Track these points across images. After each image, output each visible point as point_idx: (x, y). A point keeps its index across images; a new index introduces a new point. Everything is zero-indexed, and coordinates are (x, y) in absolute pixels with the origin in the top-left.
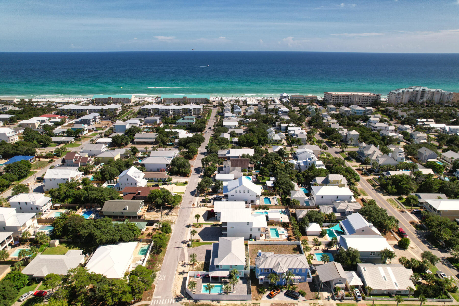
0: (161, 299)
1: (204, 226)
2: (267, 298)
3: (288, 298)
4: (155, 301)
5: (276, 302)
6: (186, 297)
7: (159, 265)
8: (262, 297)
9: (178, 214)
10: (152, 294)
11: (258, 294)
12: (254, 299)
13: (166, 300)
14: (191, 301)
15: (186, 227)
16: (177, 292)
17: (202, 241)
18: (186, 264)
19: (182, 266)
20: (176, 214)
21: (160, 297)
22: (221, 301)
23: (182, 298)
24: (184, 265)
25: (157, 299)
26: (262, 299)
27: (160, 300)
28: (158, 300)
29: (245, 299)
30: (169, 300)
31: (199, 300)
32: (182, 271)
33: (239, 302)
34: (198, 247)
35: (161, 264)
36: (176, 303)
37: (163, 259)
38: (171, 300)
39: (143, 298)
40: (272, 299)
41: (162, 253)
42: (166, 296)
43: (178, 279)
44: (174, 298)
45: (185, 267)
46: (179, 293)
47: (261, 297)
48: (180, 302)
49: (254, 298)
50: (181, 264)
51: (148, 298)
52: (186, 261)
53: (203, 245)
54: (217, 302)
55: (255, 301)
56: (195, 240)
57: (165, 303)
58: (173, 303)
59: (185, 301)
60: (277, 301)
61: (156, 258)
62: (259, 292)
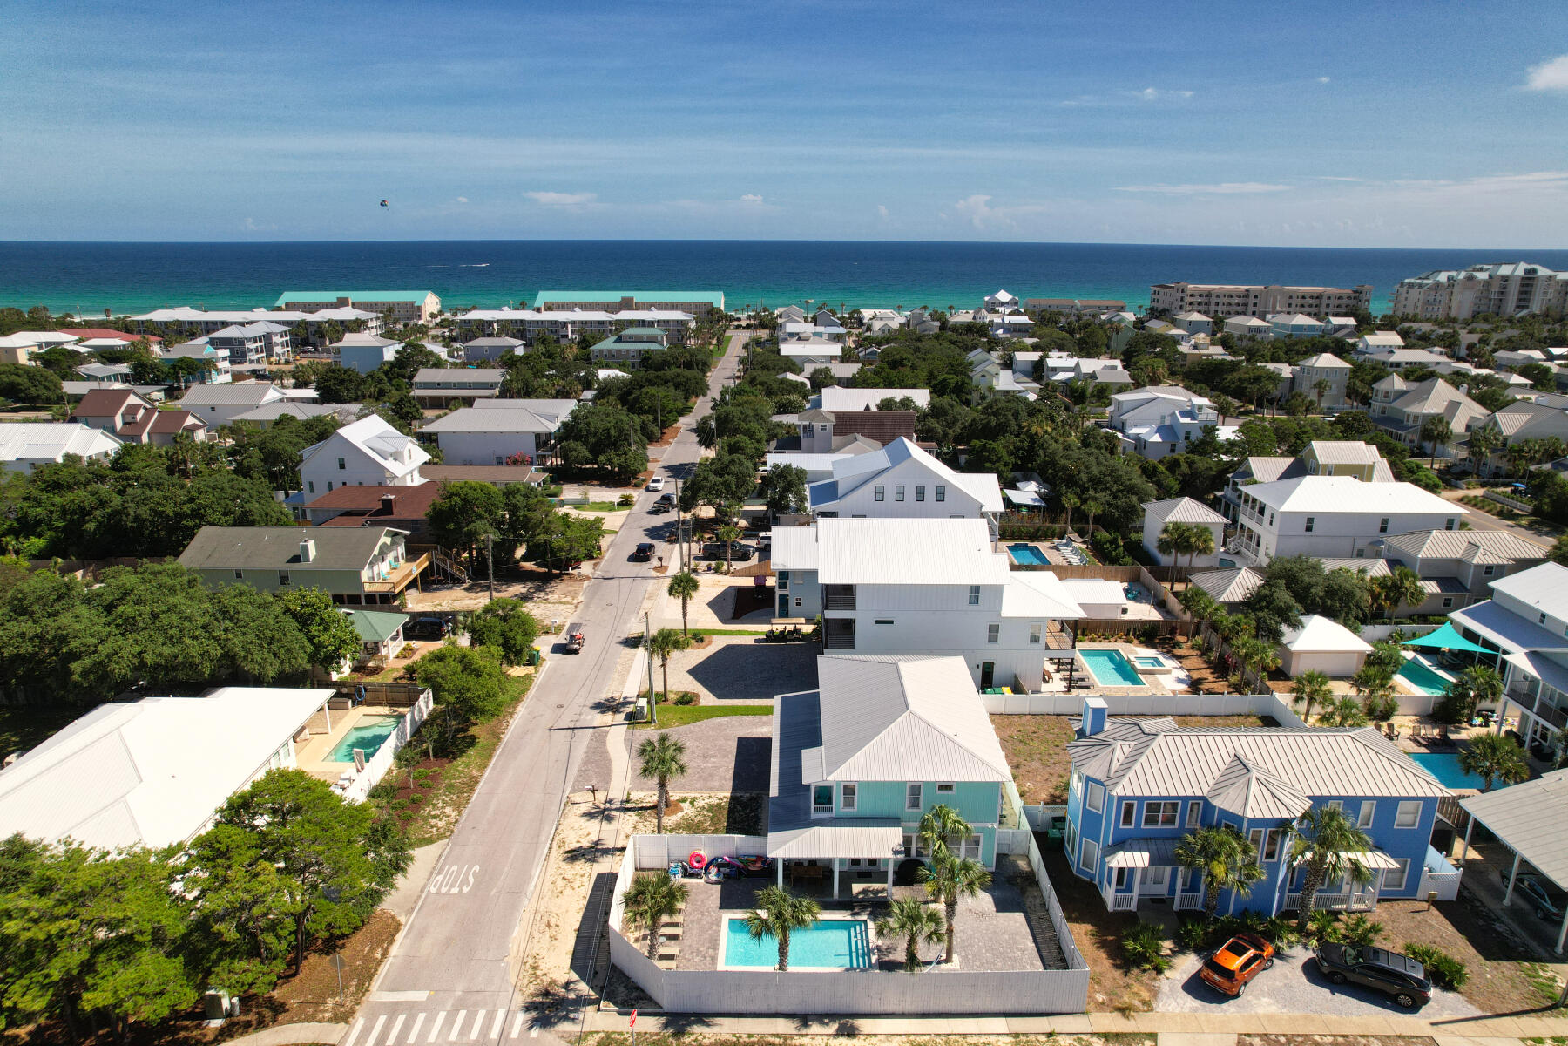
0: (430, 1008)
1: (717, 644)
2: (1191, 1002)
3: (1340, 998)
4: (382, 1019)
5: (1272, 1030)
6: (611, 997)
7: (448, 810)
8: (1155, 993)
9: (581, 598)
10: (365, 976)
11: (1118, 973)
12: (1101, 1006)
13: (463, 1014)
14: (650, 1025)
15: (621, 647)
16: (544, 966)
17: (707, 699)
18: (617, 805)
19: (590, 815)
20: (569, 599)
21: (420, 996)
22: (865, 1025)
23: (581, 1002)
24: (602, 814)
25: (393, 1010)
26: (1161, 1006)
27: (422, 1017)
28: (401, 1018)
29: (1042, 1007)
30: (482, 1014)
31: (702, 1018)
32: (585, 843)
33: (1000, 1025)
34: (691, 726)
35: (459, 807)
36: (535, 1033)
37: (472, 783)
38: (501, 1014)
39: (293, 1003)
40: (1230, 1007)
41: (472, 752)
42: (467, 992)
43: (560, 883)
44: (520, 1000)
45: (609, 819)
46: (558, 967)
47: (1145, 995)
48: (566, 1027)
49: (1100, 997)
50: (584, 808)
51: (330, 1002)
52: (617, 791)
53: (718, 720)
54: (833, 1028)
55: (1112, 1022)
56: (672, 697)
57: (453, 1036)
58: (515, 1034)
59: (602, 1019)
60: (1270, 1017)
61: (434, 777)
62: (1127, 961)
